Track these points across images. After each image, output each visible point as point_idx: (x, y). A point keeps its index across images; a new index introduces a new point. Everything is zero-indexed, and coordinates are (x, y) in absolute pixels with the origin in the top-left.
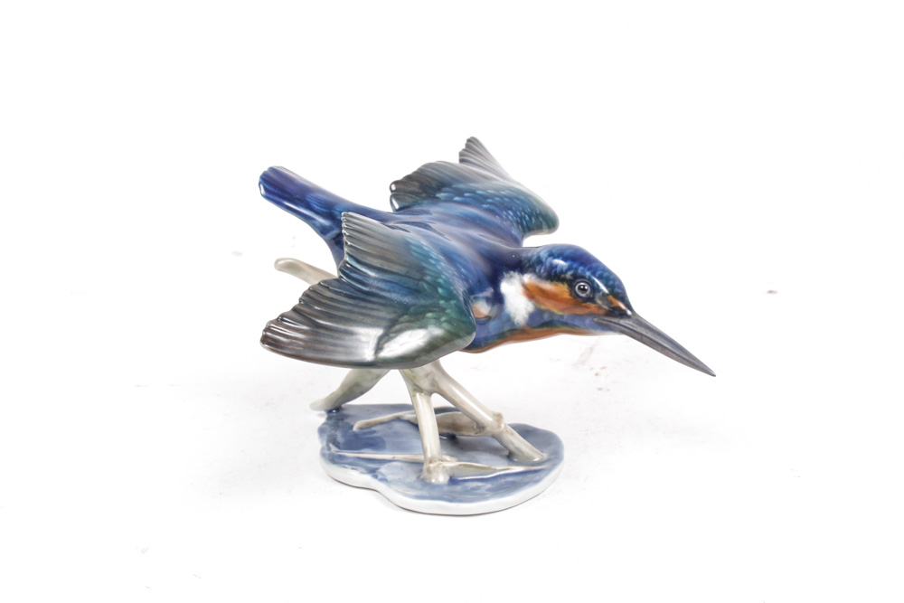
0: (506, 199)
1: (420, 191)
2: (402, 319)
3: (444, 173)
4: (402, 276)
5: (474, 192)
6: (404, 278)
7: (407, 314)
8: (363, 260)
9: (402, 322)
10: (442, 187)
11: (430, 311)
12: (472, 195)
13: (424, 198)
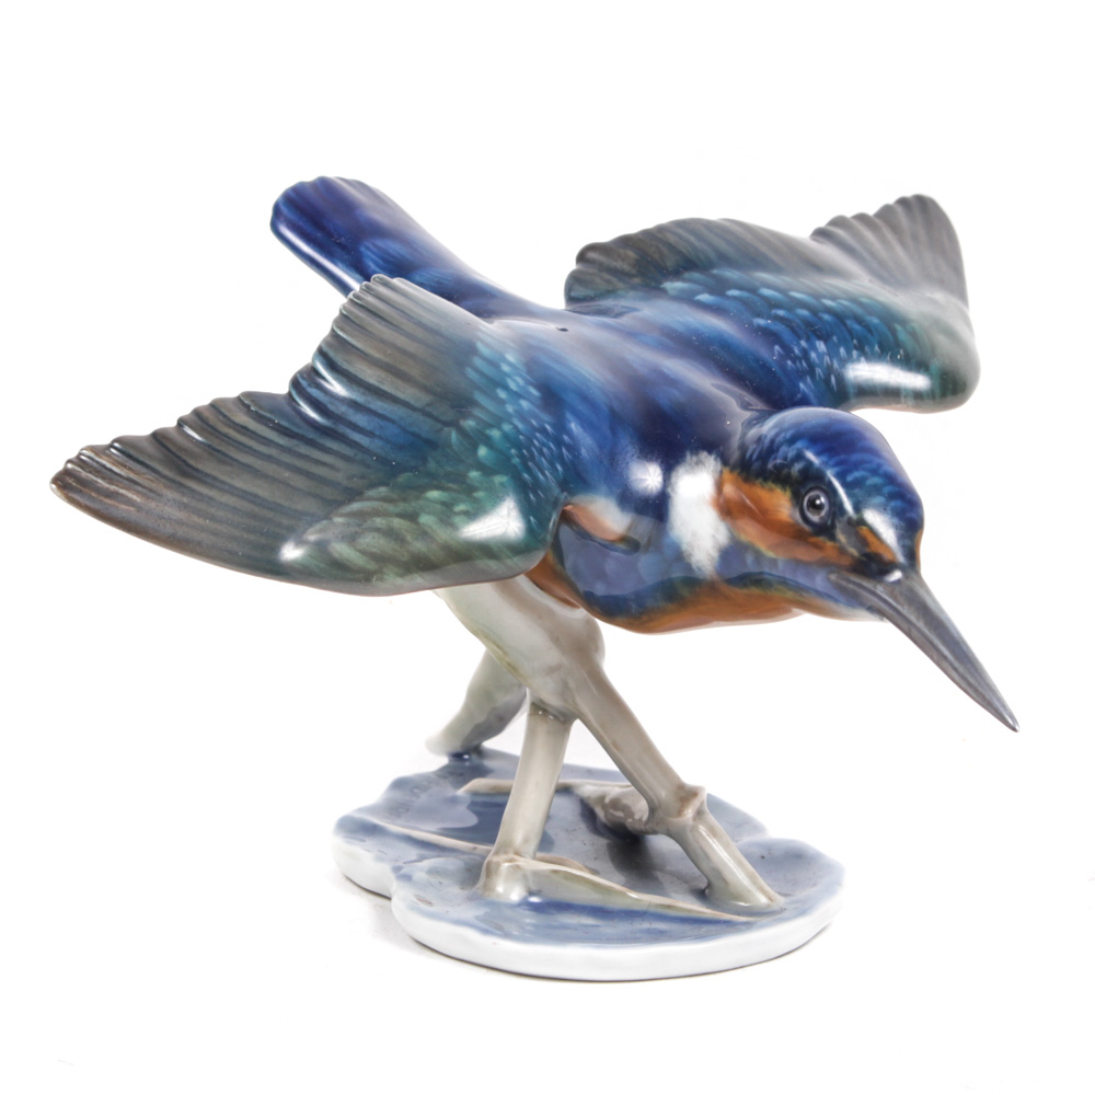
0: (826, 317)
1: (634, 272)
2: (372, 493)
3: (710, 244)
4: (414, 409)
5: (753, 290)
6: (416, 415)
7: (386, 484)
8: (345, 366)
9: (369, 499)
10: (686, 269)
11: (438, 488)
12: (745, 294)
13: (634, 288)
